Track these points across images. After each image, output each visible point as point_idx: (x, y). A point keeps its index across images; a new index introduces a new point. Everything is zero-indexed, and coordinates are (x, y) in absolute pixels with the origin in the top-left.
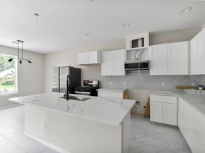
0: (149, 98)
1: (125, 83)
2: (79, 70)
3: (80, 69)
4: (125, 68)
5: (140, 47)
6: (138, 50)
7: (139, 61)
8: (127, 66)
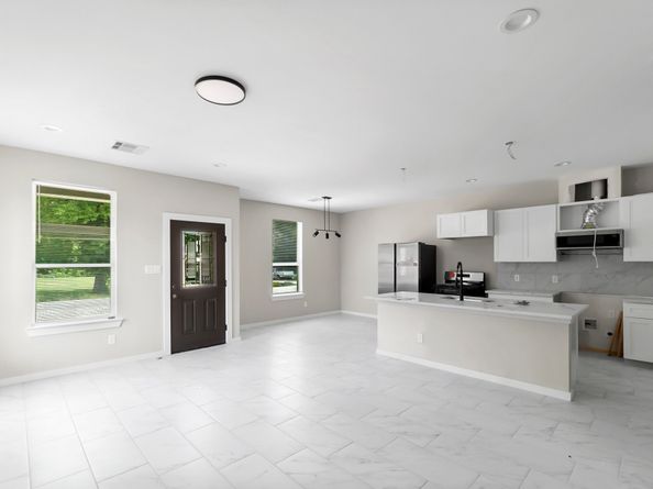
0: (622, 313)
1: (555, 279)
2: (433, 248)
3: (435, 247)
4: (558, 246)
5: (597, 200)
6: (590, 206)
7: (595, 231)
8: (562, 242)
